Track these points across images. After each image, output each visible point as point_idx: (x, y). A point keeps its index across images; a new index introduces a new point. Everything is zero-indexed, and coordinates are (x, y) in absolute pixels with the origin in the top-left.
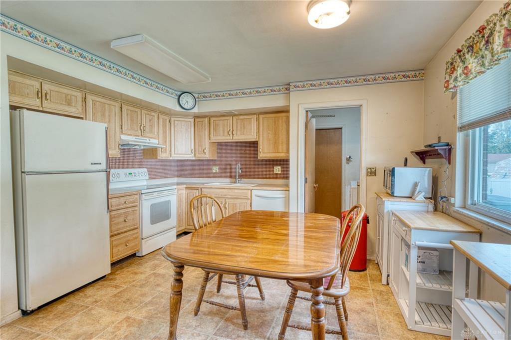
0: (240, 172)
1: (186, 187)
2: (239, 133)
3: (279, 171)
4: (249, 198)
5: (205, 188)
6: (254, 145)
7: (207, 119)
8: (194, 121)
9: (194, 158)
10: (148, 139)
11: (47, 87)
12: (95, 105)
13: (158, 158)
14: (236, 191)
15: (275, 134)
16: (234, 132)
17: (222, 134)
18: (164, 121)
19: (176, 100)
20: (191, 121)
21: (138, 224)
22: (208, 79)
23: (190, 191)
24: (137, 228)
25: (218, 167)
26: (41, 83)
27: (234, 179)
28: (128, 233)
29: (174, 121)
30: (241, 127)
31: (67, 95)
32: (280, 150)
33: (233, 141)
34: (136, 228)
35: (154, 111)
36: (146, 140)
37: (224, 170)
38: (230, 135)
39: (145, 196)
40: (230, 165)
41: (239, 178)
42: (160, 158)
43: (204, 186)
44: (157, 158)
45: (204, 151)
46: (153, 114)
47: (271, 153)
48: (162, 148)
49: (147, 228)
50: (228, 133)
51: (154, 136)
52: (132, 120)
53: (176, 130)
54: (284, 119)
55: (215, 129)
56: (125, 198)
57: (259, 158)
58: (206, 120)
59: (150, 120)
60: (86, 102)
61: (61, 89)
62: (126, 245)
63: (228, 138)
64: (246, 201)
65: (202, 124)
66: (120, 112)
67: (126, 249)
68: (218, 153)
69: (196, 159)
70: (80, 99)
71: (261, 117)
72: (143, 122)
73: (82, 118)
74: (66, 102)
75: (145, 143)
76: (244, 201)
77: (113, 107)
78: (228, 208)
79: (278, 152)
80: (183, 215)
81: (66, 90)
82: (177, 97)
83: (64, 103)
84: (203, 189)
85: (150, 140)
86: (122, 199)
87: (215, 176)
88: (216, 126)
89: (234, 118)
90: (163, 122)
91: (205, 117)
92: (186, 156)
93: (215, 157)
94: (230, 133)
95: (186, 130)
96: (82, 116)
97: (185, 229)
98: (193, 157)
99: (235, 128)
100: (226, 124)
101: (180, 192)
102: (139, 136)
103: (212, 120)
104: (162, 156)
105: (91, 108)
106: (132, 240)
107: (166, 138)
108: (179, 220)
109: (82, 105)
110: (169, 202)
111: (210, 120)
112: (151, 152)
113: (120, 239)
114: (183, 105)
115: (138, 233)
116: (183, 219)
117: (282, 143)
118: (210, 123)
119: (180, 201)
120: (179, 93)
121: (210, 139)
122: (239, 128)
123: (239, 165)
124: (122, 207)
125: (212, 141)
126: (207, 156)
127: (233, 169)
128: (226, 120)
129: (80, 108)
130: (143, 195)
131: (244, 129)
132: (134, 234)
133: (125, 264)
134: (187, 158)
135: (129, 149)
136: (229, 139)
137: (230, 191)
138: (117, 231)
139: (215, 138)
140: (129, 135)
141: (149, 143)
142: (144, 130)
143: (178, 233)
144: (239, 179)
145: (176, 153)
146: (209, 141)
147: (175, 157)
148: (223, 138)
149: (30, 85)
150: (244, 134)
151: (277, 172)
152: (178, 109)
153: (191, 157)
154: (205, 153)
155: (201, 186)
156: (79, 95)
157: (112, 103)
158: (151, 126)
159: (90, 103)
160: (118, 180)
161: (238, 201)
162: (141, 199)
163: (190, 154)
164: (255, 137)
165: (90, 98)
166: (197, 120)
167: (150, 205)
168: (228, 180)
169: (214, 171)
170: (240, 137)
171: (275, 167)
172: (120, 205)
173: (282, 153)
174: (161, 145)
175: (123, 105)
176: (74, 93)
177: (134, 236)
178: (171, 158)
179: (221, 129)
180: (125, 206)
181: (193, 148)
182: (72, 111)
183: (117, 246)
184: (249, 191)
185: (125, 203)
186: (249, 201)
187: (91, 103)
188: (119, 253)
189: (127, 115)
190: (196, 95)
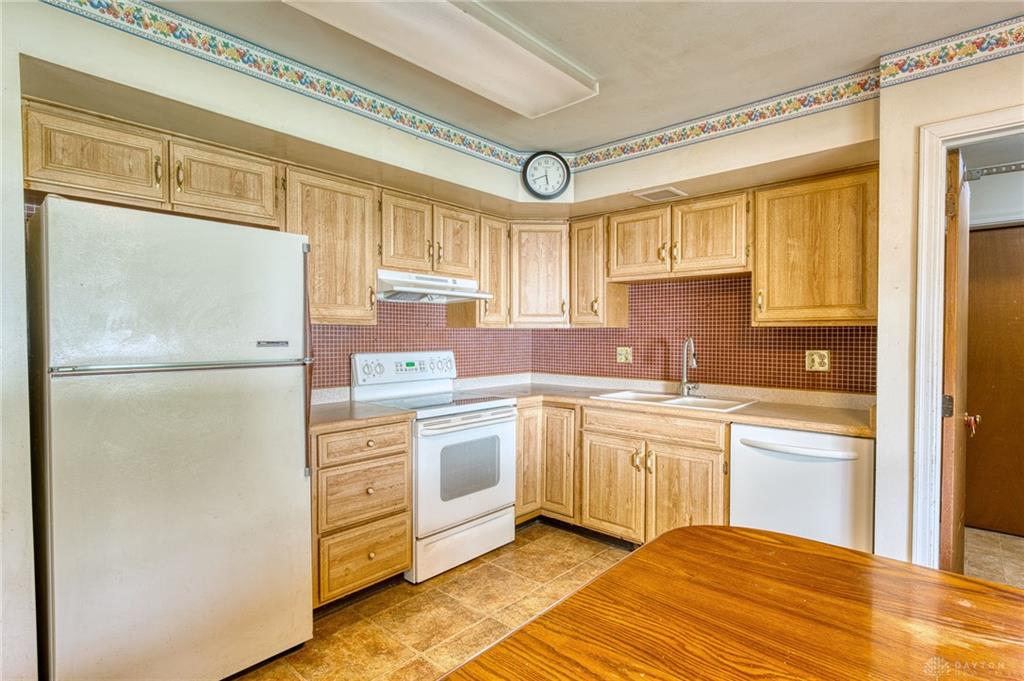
0: (694, 364)
1: (544, 402)
2: (690, 252)
3: (822, 364)
4: (722, 446)
5: (591, 407)
6: (739, 285)
7: (601, 221)
8: (570, 230)
9: (568, 326)
10: (450, 280)
11: (181, 153)
12: (308, 196)
13: (478, 325)
14: (680, 422)
15: (813, 248)
16: (675, 251)
17: (641, 259)
18: (494, 232)
19: (519, 176)
20: (560, 231)
21: (406, 500)
22: (591, 87)
23: (555, 411)
24: (404, 511)
25: (630, 350)
26: (169, 142)
27: (676, 384)
28: (377, 525)
29: (520, 232)
30: (697, 237)
31: (234, 171)
32: (833, 299)
33: (672, 275)
34: (403, 508)
35: (468, 208)
36: (446, 281)
37: (649, 359)
38: (663, 259)
39: (425, 425)
40: (664, 342)
41: (689, 382)
42: (483, 326)
43: (588, 402)
44: (474, 326)
45: (592, 306)
46: (464, 216)
47: (800, 308)
48: (486, 302)
49: (431, 510)
50: (659, 254)
51: (466, 271)
52: (408, 233)
53: (524, 254)
54: (849, 195)
55: (622, 248)
56: (370, 432)
57: (754, 324)
58: (600, 223)
59: (456, 233)
60: (285, 189)
61: (218, 157)
62: (370, 558)
63: (659, 267)
64: (713, 457)
65: (589, 236)
66: (377, 213)
67: (369, 566)
68: (633, 311)
69: (574, 327)
70: (269, 182)
71: (763, 197)
72: (439, 238)
73: (276, 229)
74: (231, 188)
75: (444, 288)
76: (705, 456)
77: (356, 201)
78: (653, 470)
79: (822, 306)
80: (535, 473)
81: (231, 159)
82: (520, 168)
83: (226, 192)
84: (586, 411)
85: (455, 282)
86: (359, 434)
87: (624, 372)
88: (626, 236)
89: (676, 209)
90: (491, 236)
91: (596, 216)
92: (547, 319)
93: (624, 324)
94: (665, 254)
95: (550, 253)
96: (274, 224)
97: (541, 508)
98: (565, 323)
99: (678, 238)
100: (652, 230)
101: (527, 413)
102: (426, 272)
103: (614, 221)
104: (487, 320)
105: (300, 203)
106: (388, 543)
107: (498, 274)
108: (525, 485)
109: (277, 198)
110: (494, 441)
111: (609, 224)
112: (463, 311)
113: (349, 541)
114: (535, 187)
115: (403, 523)
116: (534, 483)
117: (840, 276)
118: (608, 232)
119: (526, 438)
120: (526, 157)
121: (608, 276)
122: (691, 237)
123: (690, 345)
124: (359, 455)
125: (614, 280)
126: (602, 319)
127: (674, 358)
128: (650, 218)
129: (269, 203)
130: (421, 425)
131: (707, 239)
132: (391, 527)
133: (368, 604)
134: (550, 326)
135: (412, 306)
136: (660, 270)
137: (662, 421)
138: (345, 518)
139: (622, 271)
140: (400, 269)
141: (453, 289)
142: (440, 257)
143: (520, 521)
144: (691, 386)
145: (523, 312)
146: (607, 280)
147: (520, 323)
148: (646, 268)
149: (137, 149)
150: (706, 256)
151: (817, 367)
152: (523, 197)
153: (562, 323)
154: (596, 312)
155: (582, 402)
156: (267, 171)
157: (355, 190)
158: (459, 248)
159: (295, 191)
160: (377, 379)
161: (685, 455)
162: (413, 432)
163: (560, 316)
164: (744, 263)
165: (296, 178)
166: (576, 226)
167: (441, 449)
168: (658, 386)
169: (621, 359)
170: (694, 263)
171: (807, 352)
172: (352, 451)
173: (840, 306)
174: (484, 293)
175: (384, 195)
176: (256, 168)
177: (394, 532)
178: (511, 326)
179: (639, 244)
180: (367, 453)
181: (566, 297)
182: (249, 209)
183: (341, 560)
184: (723, 427)
185: (368, 445)
186: (722, 456)
187: (299, 190)
188: (348, 578)
189: (395, 219)
190: (570, 158)
